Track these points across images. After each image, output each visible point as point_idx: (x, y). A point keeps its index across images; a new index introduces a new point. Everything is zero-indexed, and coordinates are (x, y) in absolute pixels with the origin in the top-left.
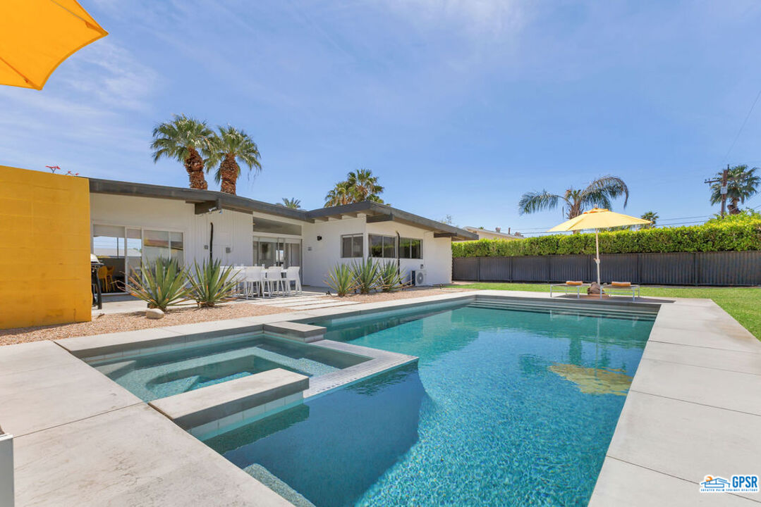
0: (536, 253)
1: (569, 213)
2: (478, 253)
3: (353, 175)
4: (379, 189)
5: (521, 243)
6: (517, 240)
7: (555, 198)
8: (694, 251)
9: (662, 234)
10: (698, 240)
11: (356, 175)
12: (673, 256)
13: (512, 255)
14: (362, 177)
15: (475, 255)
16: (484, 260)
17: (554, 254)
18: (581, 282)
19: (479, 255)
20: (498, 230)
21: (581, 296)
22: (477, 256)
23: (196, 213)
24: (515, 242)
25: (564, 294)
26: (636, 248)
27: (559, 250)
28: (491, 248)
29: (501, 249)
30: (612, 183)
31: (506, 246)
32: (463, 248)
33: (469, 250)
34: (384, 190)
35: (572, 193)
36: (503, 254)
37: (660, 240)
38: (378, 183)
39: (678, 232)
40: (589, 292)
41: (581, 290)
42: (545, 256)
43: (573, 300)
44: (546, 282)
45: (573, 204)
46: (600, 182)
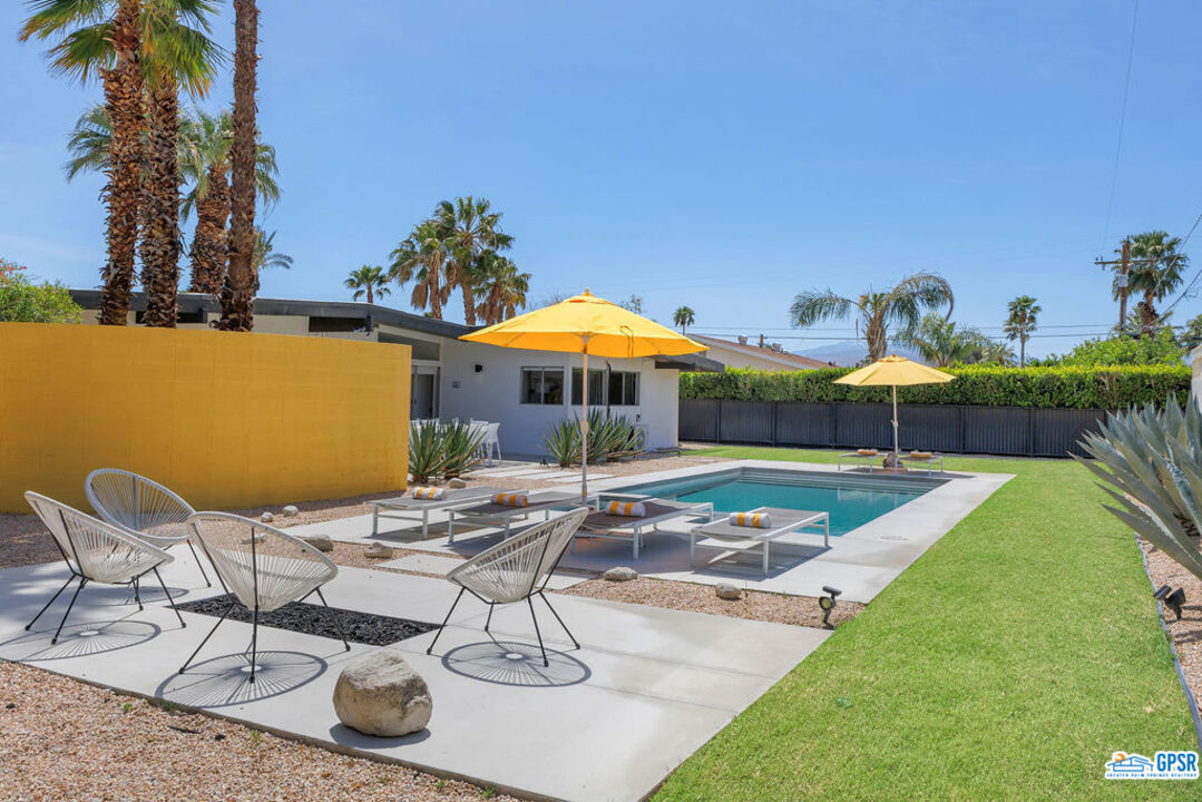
0: (815, 397)
1: (866, 329)
2: (719, 391)
3: (448, 208)
4: (504, 240)
5: (791, 380)
6: (784, 374)
7: (845, 303)
8: (1029, 406)
9: (990, 378)
10: (1034, 390)
11: (456, 208)
12: (1003, 411)
13: (777, 399)
14: (467, 214)
15: (712, 396)
16: (727, 405)
17: (843, 400)
18: (875, 451)
19: (721, 395)
20: (742, 341)
21: (875, 470)
22: (716, 397)
23: (310, 330)
24: (782, 378)
25: (855, 467)
26: (957, 397)
27: (850, 394)
28: (741, 385)
29: (758, 388)
30: (932, 284)
31: (766, 382)
32: (692, 382)
33: (701, 387)
34: (511, 243)
35: (871, 298)
36: (762, 396)
37: (988, 387)
38: (500, 228)
39: (1009, 377)
40: (886, 464)
41: (876, 461)
42: (828, 403)
43: (865, 474)
44: (830, 447)
45: (872, 316)
46: (913, 281)
